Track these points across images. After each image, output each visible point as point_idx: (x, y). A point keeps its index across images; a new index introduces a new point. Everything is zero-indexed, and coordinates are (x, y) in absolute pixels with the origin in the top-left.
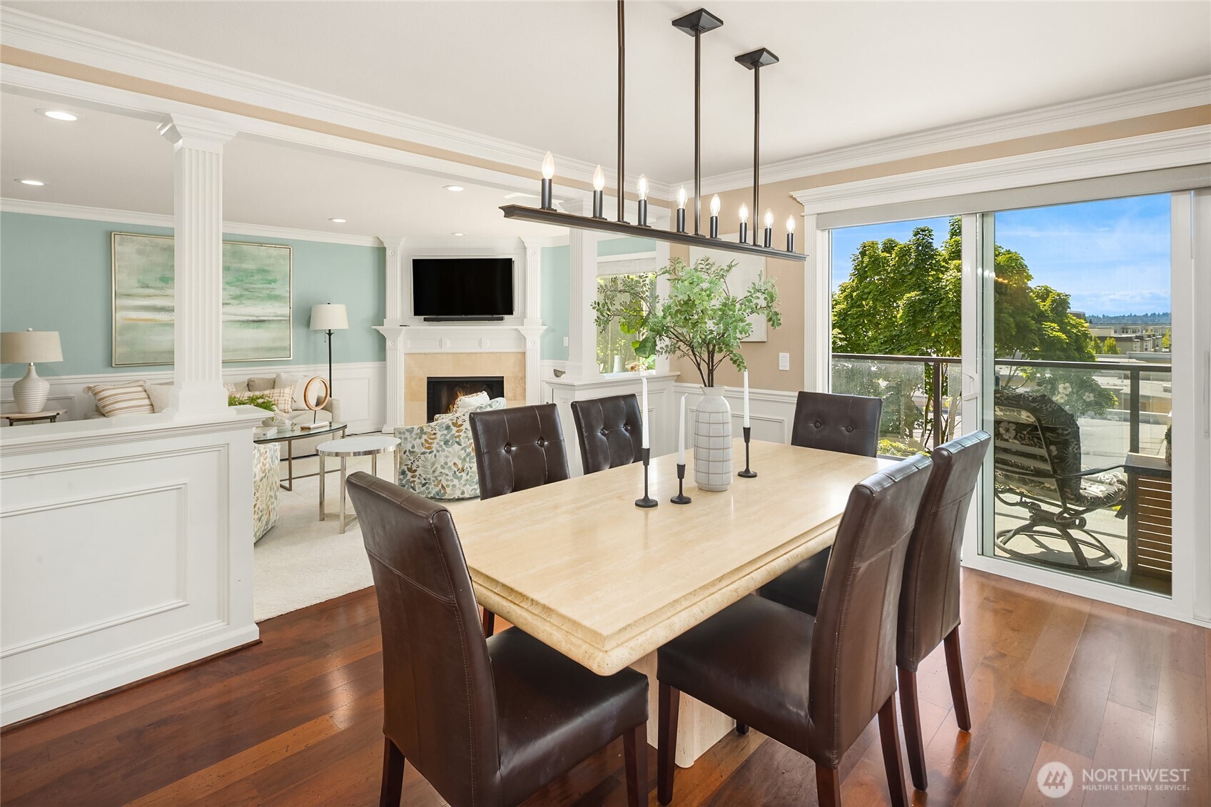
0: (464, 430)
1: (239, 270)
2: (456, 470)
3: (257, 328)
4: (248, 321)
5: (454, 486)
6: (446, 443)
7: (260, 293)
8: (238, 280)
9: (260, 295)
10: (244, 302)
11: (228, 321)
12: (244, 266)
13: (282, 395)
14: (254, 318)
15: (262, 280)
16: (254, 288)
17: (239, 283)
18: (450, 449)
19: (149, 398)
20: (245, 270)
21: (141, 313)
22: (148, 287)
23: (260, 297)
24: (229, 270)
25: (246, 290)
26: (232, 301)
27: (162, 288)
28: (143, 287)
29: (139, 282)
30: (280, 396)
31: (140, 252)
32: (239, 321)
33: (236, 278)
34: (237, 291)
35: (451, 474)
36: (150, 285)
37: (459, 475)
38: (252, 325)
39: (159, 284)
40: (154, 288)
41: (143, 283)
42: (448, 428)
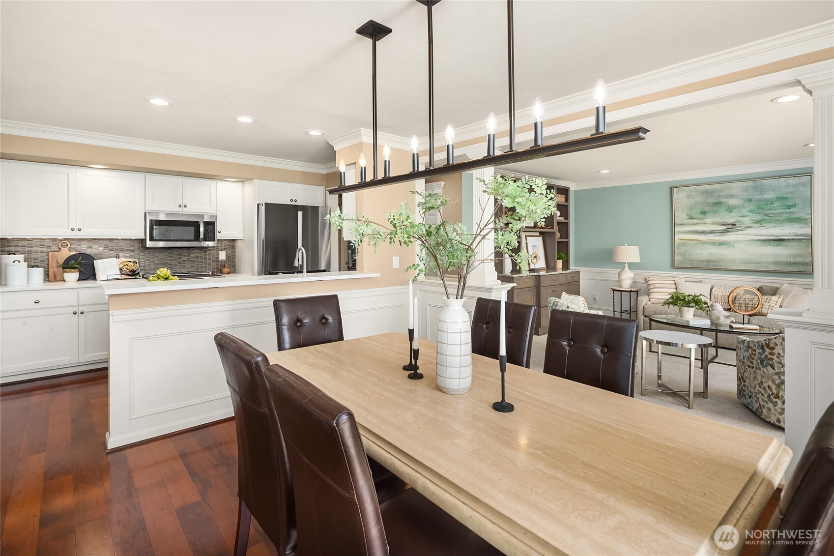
0: (777, 355)
1: (760, 200)
2: (771, 393)
3: (777, 246)
4: (768, 240)
5: (769, 409)
6: (762, 362)
7: (780, 217)
8: (759, 208)
9: (780, 219)
10: (764, 225)
11: (751, 240)
12: (765, 196)
13: (768, 301)
14: (774, 238)
15: (781, 206)
16: (775, 213)
17: (760, 210)
18: (765, 370)
19: (676, 289)
20: (765, 200)
21: (689, 235)
22: (693, 218)
23: (779, 221)
24: (751, 201)
25: (766, 215)
26: (754, 225)
27: (702, 219)
28: (690, 219)
29: (688, 215)
30: (766, 302)
31: (688, 197)
32: (761, 240)
33: (757, 206)
34: (759, 217)
35: (766, 395)
36: (694, 217)
37: (774, 400)
38: (772, 243)
39: (702, 216)
40: (697, 219)
41: (690, 216)
42: (762, 348)
